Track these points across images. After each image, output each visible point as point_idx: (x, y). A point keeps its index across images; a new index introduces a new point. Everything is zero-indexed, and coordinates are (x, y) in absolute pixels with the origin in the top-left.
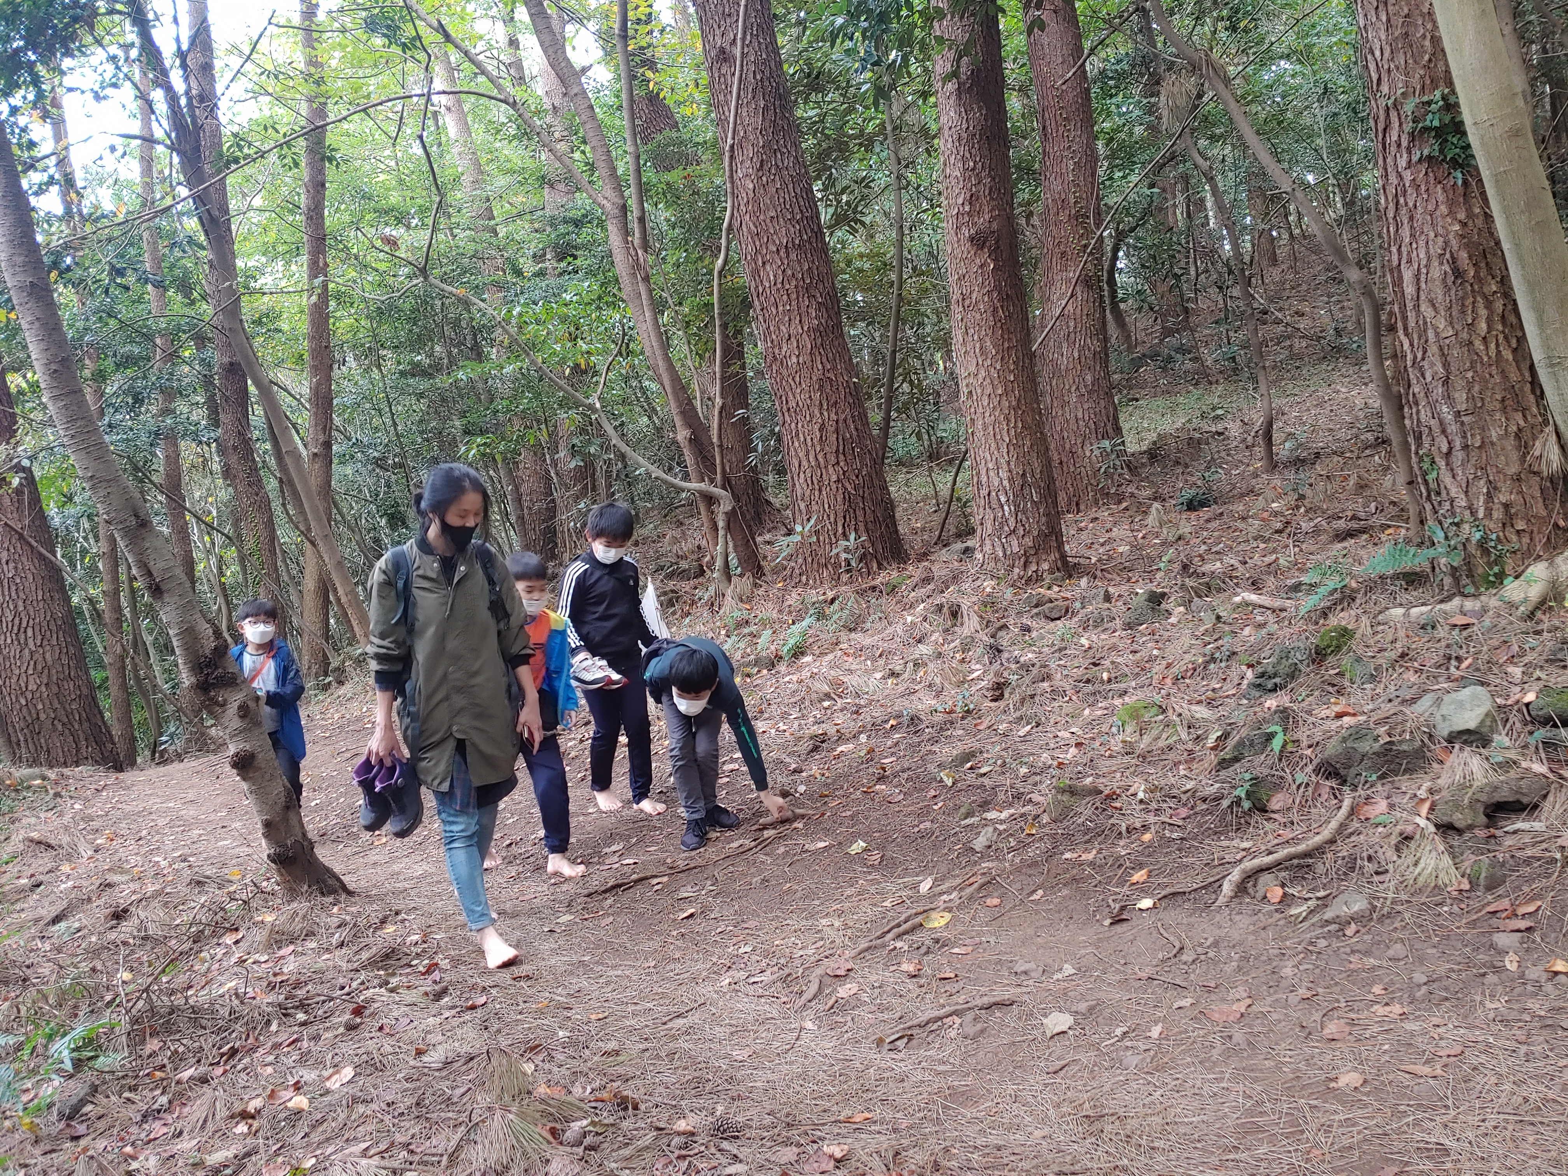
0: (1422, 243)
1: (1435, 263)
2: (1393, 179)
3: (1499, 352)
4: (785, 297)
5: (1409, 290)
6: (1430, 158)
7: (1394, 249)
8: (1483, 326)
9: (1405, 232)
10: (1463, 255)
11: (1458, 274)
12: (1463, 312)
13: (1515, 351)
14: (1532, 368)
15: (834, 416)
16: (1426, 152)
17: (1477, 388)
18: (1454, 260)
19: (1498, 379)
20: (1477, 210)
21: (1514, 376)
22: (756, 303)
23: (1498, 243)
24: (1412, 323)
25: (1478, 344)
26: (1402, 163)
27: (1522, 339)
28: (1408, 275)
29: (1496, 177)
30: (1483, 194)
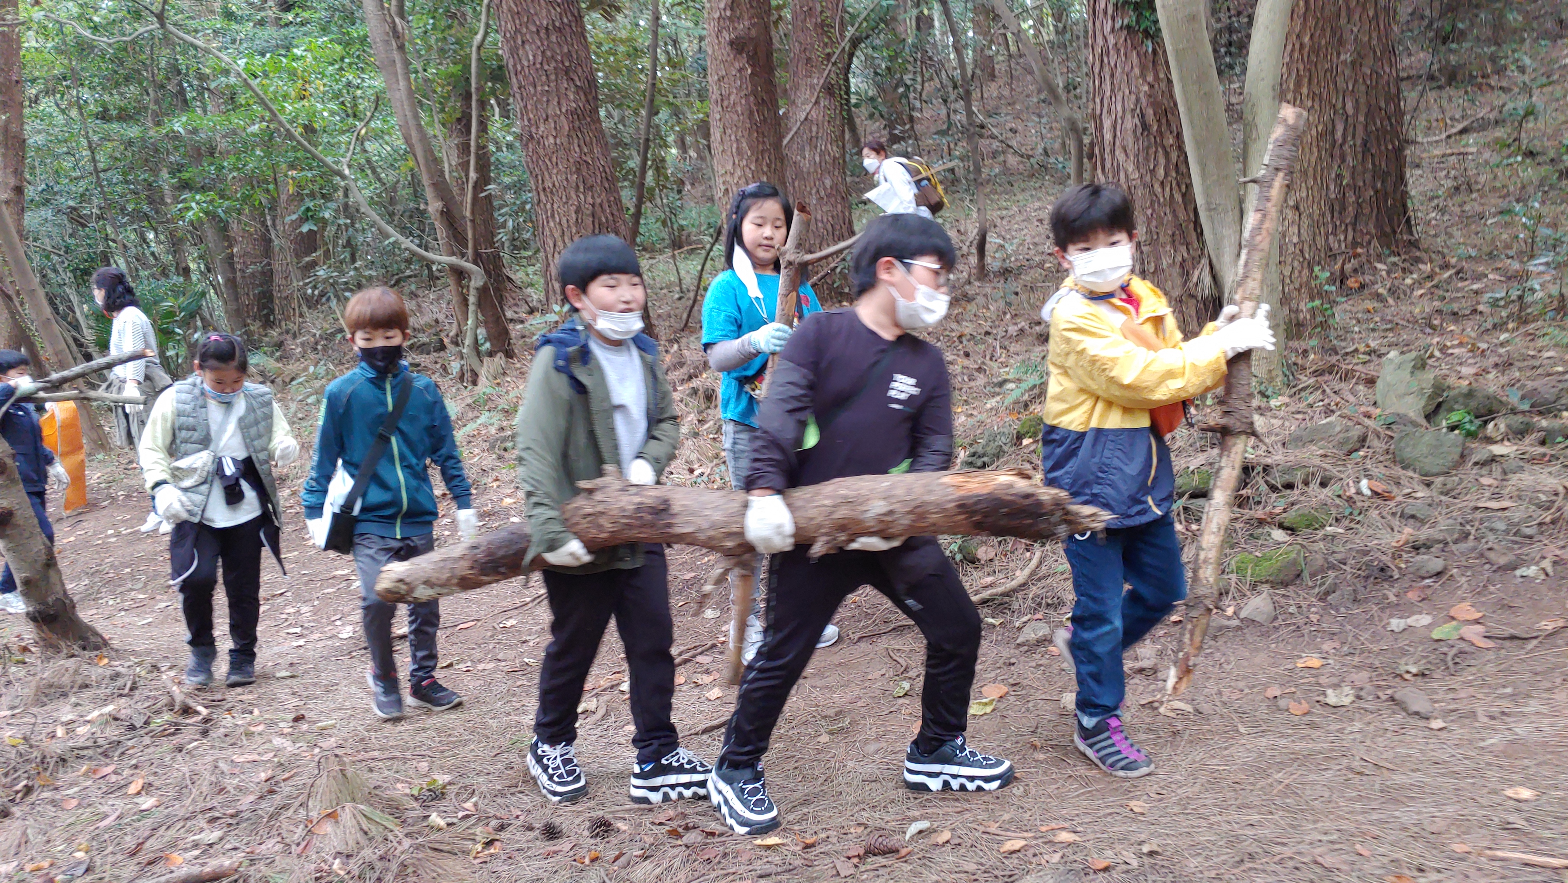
0: (1119, 98)
1: (1128, 116)
2: (1100, 41)
3: (1172, 195)
4: (544, 78)
5: (1108, 136)
6: (1129, 27)
7: (1098, 100)
8: (1161, 172)
9: (1107, 87)
10: (1150, 112)
11: (1145, 126)
12: (1147, 159)
13: (1184, 195)
14: (1195, 209)
15: (590, 201)
16: (1126, 22)
17: (1154, 223)
18: (1143, 115)
19: (1170, 217)
20: (1162, 76)
21: (1182, 216)
22: (514, 80)
23: (1176, 104)
24: (1108, 165)
25: (1157, 188)
26: (1108, 27)
27: (1189, 186)
28: (1107, 123)
29: (1177, 52)
30: (1167, 62)
